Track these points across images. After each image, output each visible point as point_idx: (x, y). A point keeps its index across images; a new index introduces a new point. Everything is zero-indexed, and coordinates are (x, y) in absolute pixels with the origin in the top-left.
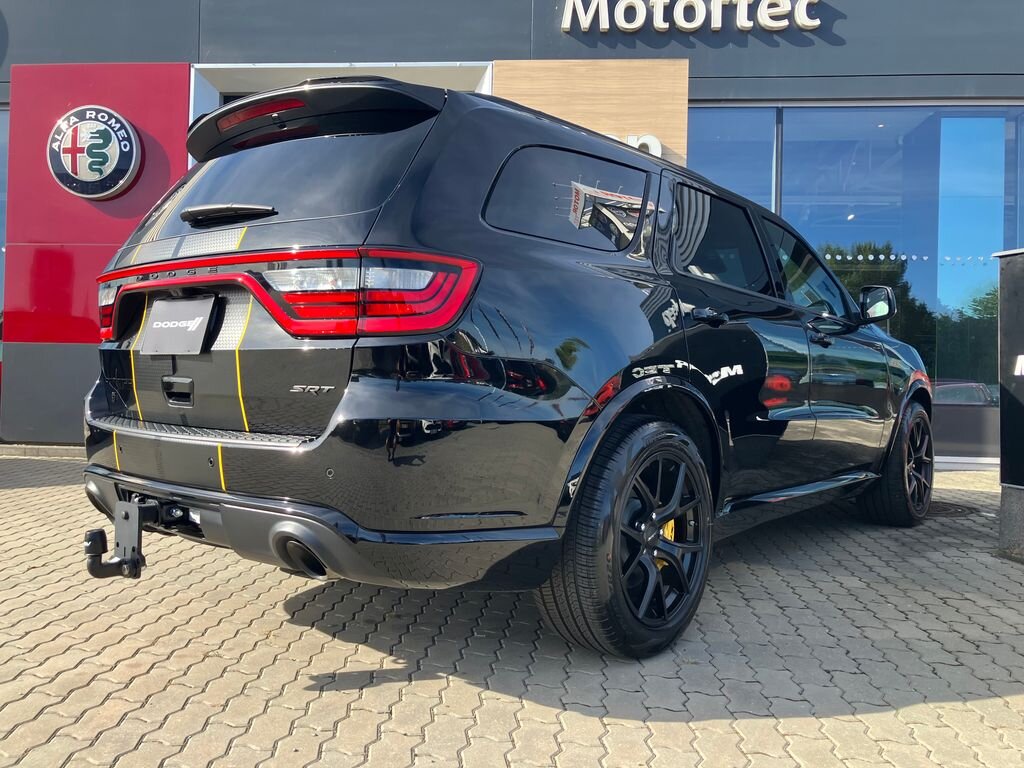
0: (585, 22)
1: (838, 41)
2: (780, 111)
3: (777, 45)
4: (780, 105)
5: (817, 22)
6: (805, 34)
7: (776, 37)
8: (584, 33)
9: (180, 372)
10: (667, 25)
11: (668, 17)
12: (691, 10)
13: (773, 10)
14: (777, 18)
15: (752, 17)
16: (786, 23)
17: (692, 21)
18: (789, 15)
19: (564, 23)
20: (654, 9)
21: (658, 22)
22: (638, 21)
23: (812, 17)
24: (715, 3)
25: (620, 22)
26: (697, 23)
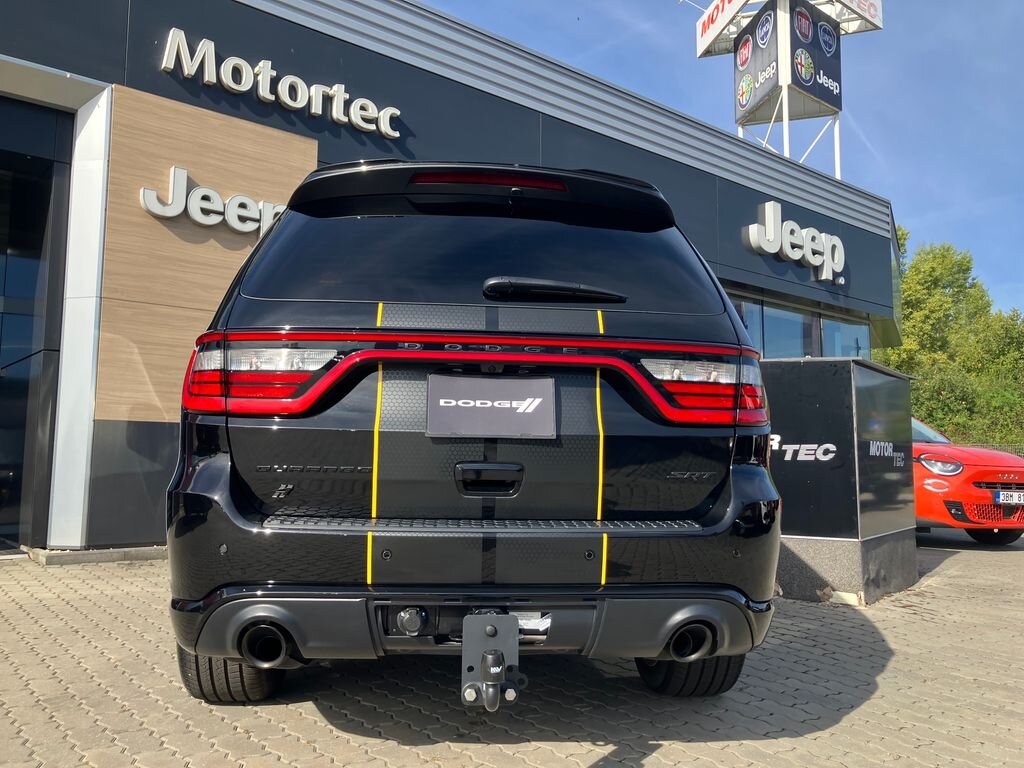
0: (190, 68)
3: (364, 144)
5: (397, 134)
6: (386, 140)
7: (363, 137)
8: (186, 79)
9: (499, 459)
10: (273, 98)
11: (274, 89)
12: (293, 90)
13: (363, 113)
14: (367, 120)
15: (347, 112)
16: (373, 127)
17: (295, 100)
18: (375, 121)
19: (167, 62)
20: (260, 78)
21: (264, 92)
22: (245, 86)
23: (394, 129)
24: (317, 91)
25: (227, 79)
26: (300, 103)
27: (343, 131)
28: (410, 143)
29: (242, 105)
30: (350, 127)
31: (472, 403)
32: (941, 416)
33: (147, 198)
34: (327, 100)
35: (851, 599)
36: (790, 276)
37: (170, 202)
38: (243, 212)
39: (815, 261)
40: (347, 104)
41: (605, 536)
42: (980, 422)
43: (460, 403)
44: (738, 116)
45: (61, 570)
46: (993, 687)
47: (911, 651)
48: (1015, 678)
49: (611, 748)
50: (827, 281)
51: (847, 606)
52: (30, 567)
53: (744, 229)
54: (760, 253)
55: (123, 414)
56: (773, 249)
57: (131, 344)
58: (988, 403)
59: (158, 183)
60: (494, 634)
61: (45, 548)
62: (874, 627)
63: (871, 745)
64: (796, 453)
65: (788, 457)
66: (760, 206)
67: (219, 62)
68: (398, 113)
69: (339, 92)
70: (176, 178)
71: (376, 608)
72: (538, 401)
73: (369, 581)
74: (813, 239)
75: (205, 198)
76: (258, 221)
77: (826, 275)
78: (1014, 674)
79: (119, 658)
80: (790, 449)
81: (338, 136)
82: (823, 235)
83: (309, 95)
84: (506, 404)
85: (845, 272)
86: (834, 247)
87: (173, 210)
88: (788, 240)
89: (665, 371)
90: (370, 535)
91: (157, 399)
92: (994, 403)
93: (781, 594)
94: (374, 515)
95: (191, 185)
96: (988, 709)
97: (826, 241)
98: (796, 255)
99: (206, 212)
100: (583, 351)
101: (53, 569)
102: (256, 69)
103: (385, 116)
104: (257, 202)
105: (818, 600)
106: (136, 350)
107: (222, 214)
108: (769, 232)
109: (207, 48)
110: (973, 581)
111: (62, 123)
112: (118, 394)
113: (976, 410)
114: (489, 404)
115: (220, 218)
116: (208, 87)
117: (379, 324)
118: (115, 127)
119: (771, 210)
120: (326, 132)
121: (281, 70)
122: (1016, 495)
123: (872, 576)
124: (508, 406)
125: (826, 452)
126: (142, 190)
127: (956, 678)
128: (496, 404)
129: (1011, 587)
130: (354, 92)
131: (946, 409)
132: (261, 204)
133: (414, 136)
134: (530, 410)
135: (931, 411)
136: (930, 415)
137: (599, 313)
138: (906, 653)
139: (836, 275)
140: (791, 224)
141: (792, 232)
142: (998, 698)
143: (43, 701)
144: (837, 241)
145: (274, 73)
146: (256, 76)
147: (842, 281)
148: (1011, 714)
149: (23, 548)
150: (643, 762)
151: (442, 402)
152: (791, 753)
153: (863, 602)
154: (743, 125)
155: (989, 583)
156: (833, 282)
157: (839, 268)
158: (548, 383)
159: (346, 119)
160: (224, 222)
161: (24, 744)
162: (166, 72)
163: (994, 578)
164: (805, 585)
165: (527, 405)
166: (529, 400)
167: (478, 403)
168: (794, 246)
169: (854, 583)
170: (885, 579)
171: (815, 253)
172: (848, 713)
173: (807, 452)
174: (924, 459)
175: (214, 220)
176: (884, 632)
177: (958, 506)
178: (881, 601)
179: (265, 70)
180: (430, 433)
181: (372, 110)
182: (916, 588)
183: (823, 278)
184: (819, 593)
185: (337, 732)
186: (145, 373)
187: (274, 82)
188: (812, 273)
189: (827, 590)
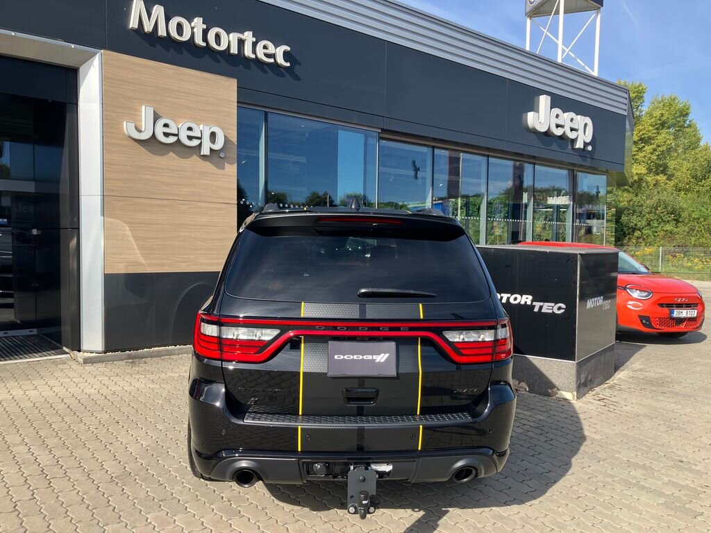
0: (148, 27)
1: (297, 78)
2: (266, 114)
3: (266, 72)
4: (267, 110)
5: (288, 64)
6: (281, 69)
7: (266, 67)
8: (146, 34)
9: (366, 386)
10: (204, 44)
11: (205, 39)
12: (218, 37)
13: (266, 51)
14: (267, 55)
15: (254, 52)
16: (272, 60)
17: (219, 45)
18: (273, 56)
19: (133, 23)
20: (195, 30)
21: (199, 41)
22: (186, 37)
23: (286, 60)
24: (234, 37)
25: (174, 34)
26: (223, 47)
27: (252, 64)
28: (297, 69)
29: (184, 51)
30: (257, 60)
31: (352, 357)
32: (656, 225)
33: (128, 128)
34: (241, 43)
35: (568, 395)
36: (554, 146)
37: (143, 129)
38: (190, 133)
39: (572, 135)
40: (254, 45)
41: (421, 427)
42: (682, 229)
43: (346, 357)
44: (528, 10)
45: (92, 367)
46: (636, 466)
47: (597, 437)
48: (651, 459)
49: (422, 513)
50: (579, 149)
51: (566, 400)
52: (74, 366)
53: (524, 115)
54: (534, 132)
55: (121, 269)
56: (543, 129)
57: (124, 225)
58: (690, 215)
59: (134, 116)
60: (364, 480)
61: (79, 351)
62: (578, 418)
63: (560, 509)
64: (541, 307)
65: (536, 310)
66: (536, 98)
67: (168, 20)
68: (289, 49)
69: (248, 36)
70: (146, 113)
71: (303, 463)
72: (387, 355)
73: (299, 450)
74: (572, 120)
75: (166, 125)
76: (200, 138)
77: (579, 145)
78: (651, 457)
79: (148, 444)
80: (538, 305)
81: (248, 68)
82: (579, 116)
83: (228, 41)
84: (370, 357)
85: (593, 143)
86: (586, 125)
87: (146, 135)
88: (554, 121)
89: (455, 337)
90: (299, 427)
91: (142, 258)
92: (693, 216)
93: (528, 390)
94: (300, 413)
95: (156, 118)
96: (631, 483)
97: (581, 120)
98: (558, 132)
99: (166, 135)
100: (411, 329)
101: (89, 367)
102: (193, 24)
103: (280, 51)
104: (198, 125)
105: (549, 395)
106: (127, 228)
107: (177, 135)
108: (542, 117)
109: (158, 11)
110: (647, 374)
111: (69, 77)
112: (117, 256)
113: (681, 220)
114: (361, 357)
115: (175, 139)
116: (161, 38)
117: (302, 316)
118: (105, 79)
119: (544, 101)
120: (241, 66)
121: (209, 24)
122: (684, 312)
123: (583, 381)
124: (371, 358)
125: (559, 308)
126: (125, 123)
127: (617, 459)
128: (365, 357)
129: (669, 380)
130: (258, 37)
131: (660, 220)
132: (201, 127)
133: (299, 64)
134: (382, 361)
135: (650, 221)
136: (649, 224)
137: (421, 305)
138: (593, 439)
139: (586, 144)
140: (557, 111)
141: (557, 116)
142: (638, 475)
143: (116, 477)
144: (588, 120)
145: (205, 27)
146: (192, 28)
147: (590, 148)
148: (643, 488)
149: (65, 348)
150: (438, 523)
151: (336, 357)
152: (516, 516)
153: (576, 398)
154: (530, 17)
155: (657, 376)
156: (584, 150)
157: (588, 140)
158: (392, 345)
159: (253, 56)
160: (179, 141)
161: (114, 510)
162: (133, 30)
163: (662, 371)
164: (543, 386)
165: (381, 358)
166: (382, 355)
167: (355, 357)
168: (558, 126)
169: (571, 387)
170: (591, 380)
171: (572, 129)
172: (551, 487)
173: (548, 308)
174: (629, 288)
175: (172, 140)
176: (583, 422)
177: (648, 319)
178: (587, 395)
179: (198, 23)
180: (330, 374)
181: (271, 49)
182: (611, 382)
183: (577, 146)
184: (550, 391)
185: (277, 502)
186: (134, 243)
187: (205, 32)
188: (569, 143)
189: (554, 390)
